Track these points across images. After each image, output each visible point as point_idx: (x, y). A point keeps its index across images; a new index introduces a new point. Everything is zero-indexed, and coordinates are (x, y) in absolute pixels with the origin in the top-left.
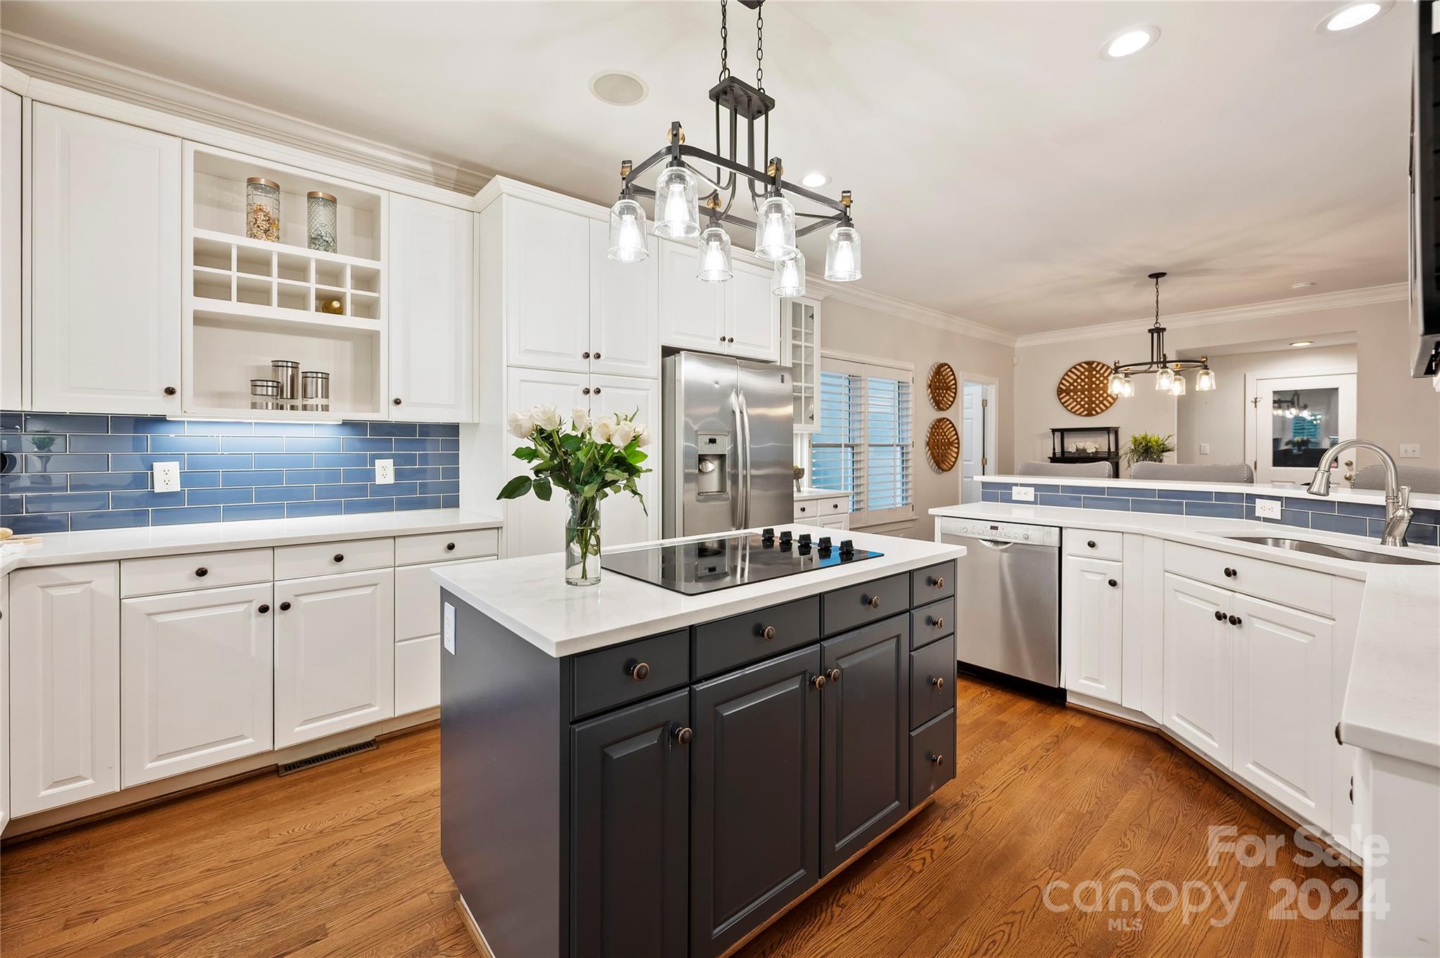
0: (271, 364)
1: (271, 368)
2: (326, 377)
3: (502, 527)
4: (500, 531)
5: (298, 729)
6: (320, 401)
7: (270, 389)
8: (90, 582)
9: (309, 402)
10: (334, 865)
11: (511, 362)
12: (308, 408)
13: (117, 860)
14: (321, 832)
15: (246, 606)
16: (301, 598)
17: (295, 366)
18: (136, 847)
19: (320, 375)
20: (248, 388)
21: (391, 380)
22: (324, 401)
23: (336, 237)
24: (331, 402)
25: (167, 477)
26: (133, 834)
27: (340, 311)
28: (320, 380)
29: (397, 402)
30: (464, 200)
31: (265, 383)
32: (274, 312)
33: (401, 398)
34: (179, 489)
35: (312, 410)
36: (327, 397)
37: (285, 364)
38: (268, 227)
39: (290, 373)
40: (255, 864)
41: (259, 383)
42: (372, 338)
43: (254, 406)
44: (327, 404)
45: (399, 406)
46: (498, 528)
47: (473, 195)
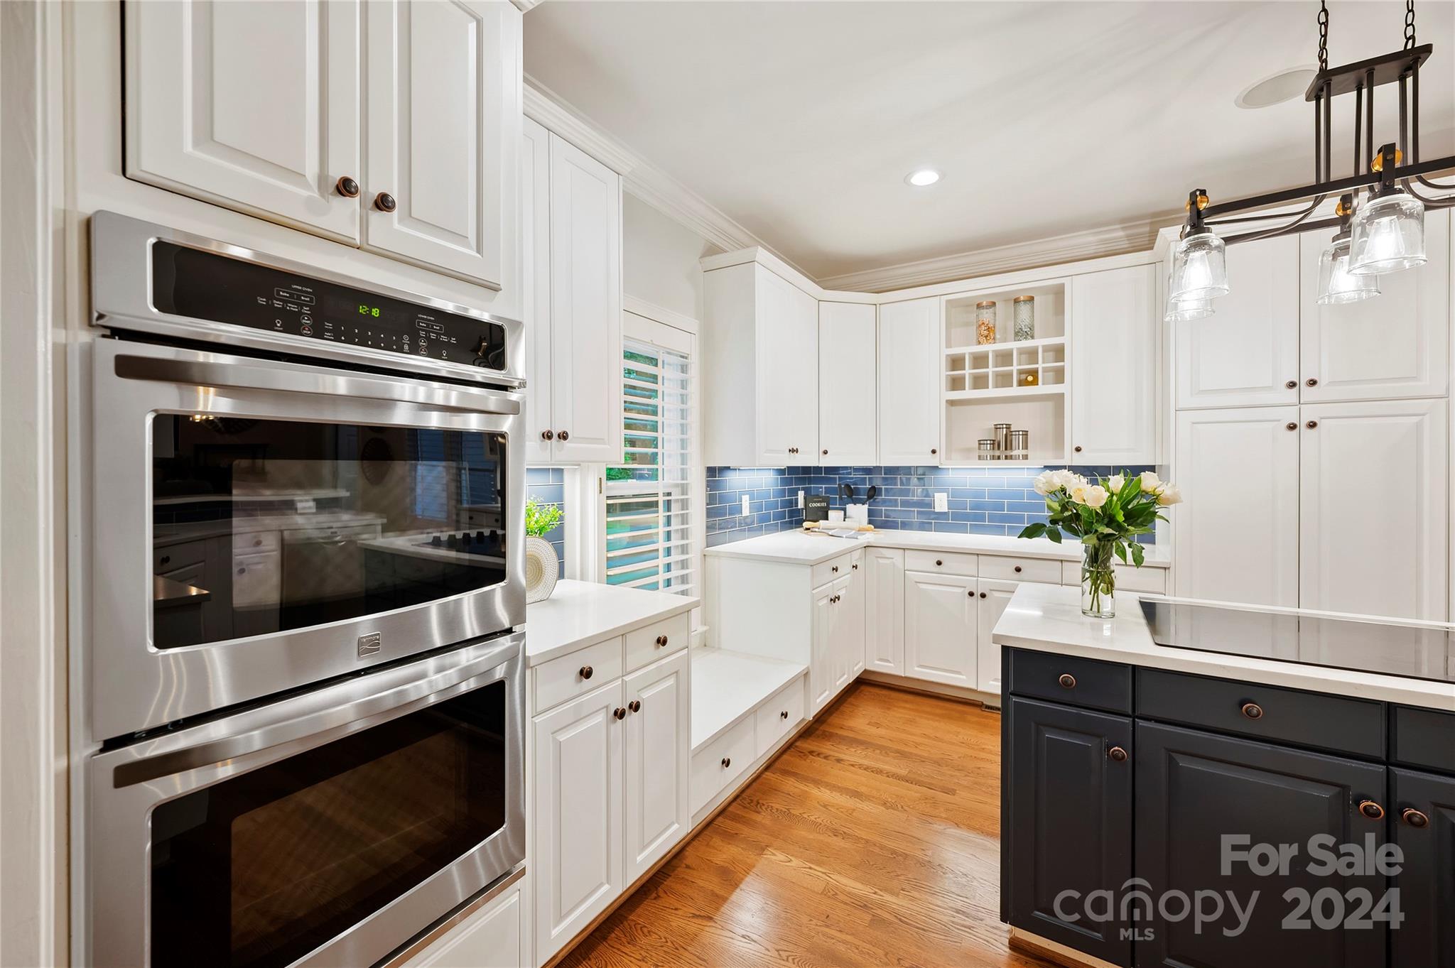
0: (993, 426)
1: (994, 429)
2: (1026, 434)
3: (1169, 568)
4: (1167, 571)
5: (991, 682)
6: (1021, 452)
7: (989, 445)
8: (892, 558)
9: (1014, 453)
10: (979, 768)
11: (1180, 406)
12: (1013, 457)
13: (896, 709)
14: (983, 749)
15: (963, 589)
16: (994, 593)
17: (1008, 427)
18: (904, 708)
19: (1021, 433)
20: (977, 445)
21: (1075, 432)
22: (1024, 452)
23: (1033, 326)
24: (1029, 452)
25: (941, 503)
26: (906, 701)
27: (1035, 382)
28: (1021, 437)
29: (1078, 450)
30: (1144, 256)
31: (985, 442)
32: (991, 392)
33: (1081, 447)
34: (947, 511)
35: (1016, 459)
36: (1026, 448)
37: (1001, 426)
38: (988, 333)
39: (1005, 433)
40: (944, 744)
41: (982, 442)
42: (1059, 399)
43: (980, 458)
44: (1026, 454)
45: (1080, 453)
46: (1165, 568)
47: (1152, 248)
